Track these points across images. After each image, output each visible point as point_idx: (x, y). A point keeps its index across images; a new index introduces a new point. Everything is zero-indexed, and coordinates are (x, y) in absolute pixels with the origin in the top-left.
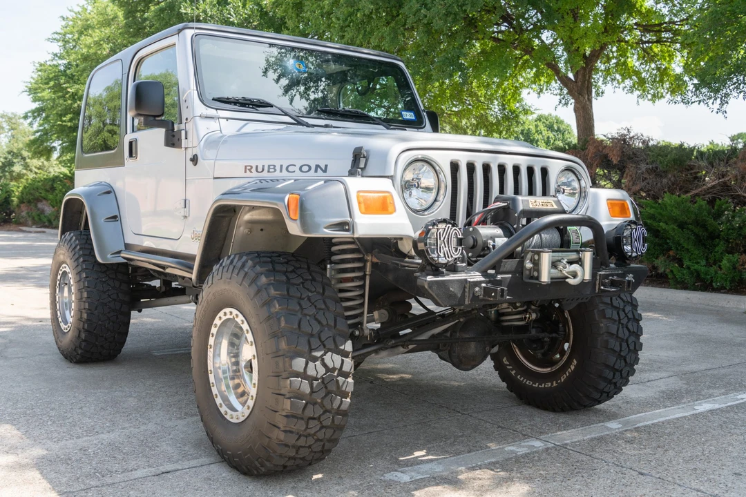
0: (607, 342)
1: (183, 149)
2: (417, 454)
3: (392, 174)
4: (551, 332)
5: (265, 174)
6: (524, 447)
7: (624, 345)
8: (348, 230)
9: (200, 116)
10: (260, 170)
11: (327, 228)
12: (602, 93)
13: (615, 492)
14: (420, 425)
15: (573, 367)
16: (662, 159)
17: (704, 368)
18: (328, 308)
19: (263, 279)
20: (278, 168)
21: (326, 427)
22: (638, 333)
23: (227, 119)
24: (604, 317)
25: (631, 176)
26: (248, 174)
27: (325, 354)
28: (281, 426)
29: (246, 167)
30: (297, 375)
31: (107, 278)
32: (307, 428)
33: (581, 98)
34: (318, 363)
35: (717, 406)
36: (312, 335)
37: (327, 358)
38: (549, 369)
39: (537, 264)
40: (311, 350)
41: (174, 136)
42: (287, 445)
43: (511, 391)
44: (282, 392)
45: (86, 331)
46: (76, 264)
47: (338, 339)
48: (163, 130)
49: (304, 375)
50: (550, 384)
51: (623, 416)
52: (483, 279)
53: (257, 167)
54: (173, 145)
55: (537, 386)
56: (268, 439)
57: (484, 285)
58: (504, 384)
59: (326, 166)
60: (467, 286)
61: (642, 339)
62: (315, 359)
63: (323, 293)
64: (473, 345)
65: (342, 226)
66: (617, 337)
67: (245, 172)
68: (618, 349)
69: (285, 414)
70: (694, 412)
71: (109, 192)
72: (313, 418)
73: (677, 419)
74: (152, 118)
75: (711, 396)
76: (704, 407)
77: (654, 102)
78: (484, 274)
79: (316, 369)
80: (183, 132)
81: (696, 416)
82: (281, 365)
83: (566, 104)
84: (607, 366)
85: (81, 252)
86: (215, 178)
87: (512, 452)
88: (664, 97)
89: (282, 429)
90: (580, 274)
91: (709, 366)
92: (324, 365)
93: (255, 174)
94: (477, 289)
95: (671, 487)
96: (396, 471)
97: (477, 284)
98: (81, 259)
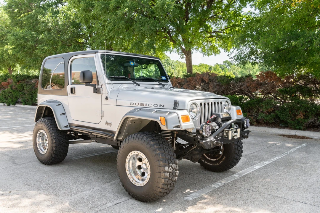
0: (235, 151)
1: (101, 94)
2: (188, 190)
3: (187, 109)
4: (217, 149)
5: (140, 106)
6: (216, 185)
7: (239, 152)
8: (180, 128)
9: (107, 83)
10: (137, 104)
11: (174, 127)
12: (192, 53)
13: (250, 197)
14: (182, 180)
15: (224, 159)
16: (222, 82)
17: (249, 153)
18: (170, 150)
19: (152, 143)
20: (145, 104)
21: (172, 186)
22: (242, 147)
23: (115, 84)
24: (234, 144)
25: (212, 86)
26: (132, 105)
27: (172, 165)
28: (160, 187)
29: (131, 103)
30: (166, 172)
31: (61, 135)
32: (167, 187)
33: (188, 56)
34: (171, 167)
35: (260, 167)
36: (168, 159)
37: (173, 166)
38: (215, 159)
39: (227, 134)
40: (169, 164)
41: (97, 90)
42: (161, 193)
43: (202, 166)
44: (161, 177)
45: (55, 154)
46: (49, 130)
47: (175, 159)
48: (93, 87)
49: (168, 172)
50: (216, 164)
51: (237, 172)
52: (215, 140)
53: (136, 103)
54: (96, 92)
55: (212, 165)
56: (156, 191)
57: (216, 141)
58: (199, 164)
59: (164, 105)
60: (212, 142)
61: (243, 149)
62: (170, 166)
63: (168, 146)
64: (198, 155)
65: (177, 127)
66: (237, 149)
67: (131, 104)
68: (237, 153)
69: (162, 183)
70: (255, 169)
71: (60, 105)
72: (169, 184)
73: (252, 172)
74: (88, 84)
75: (256, 163)
76: (257, 167)
77: (209, 56)
78: (215, 138)
79: (170, 170)
80: (101, 89)
81: (256, 171)
82: (161, 169)
83: (183, 58)
84: (234, 158)
85: (51, 126)
86: (116, 105)
87: (214, 187)
88: (212, 55)
89: (161, 188)
90: (237, 136)
91: (250, 153)
92: (172, 168)
93: (135, 105)
94: (214, 143)
95: (263, 195)
96: (186, 196)
97: (214, 141)
98: (52, 129)
